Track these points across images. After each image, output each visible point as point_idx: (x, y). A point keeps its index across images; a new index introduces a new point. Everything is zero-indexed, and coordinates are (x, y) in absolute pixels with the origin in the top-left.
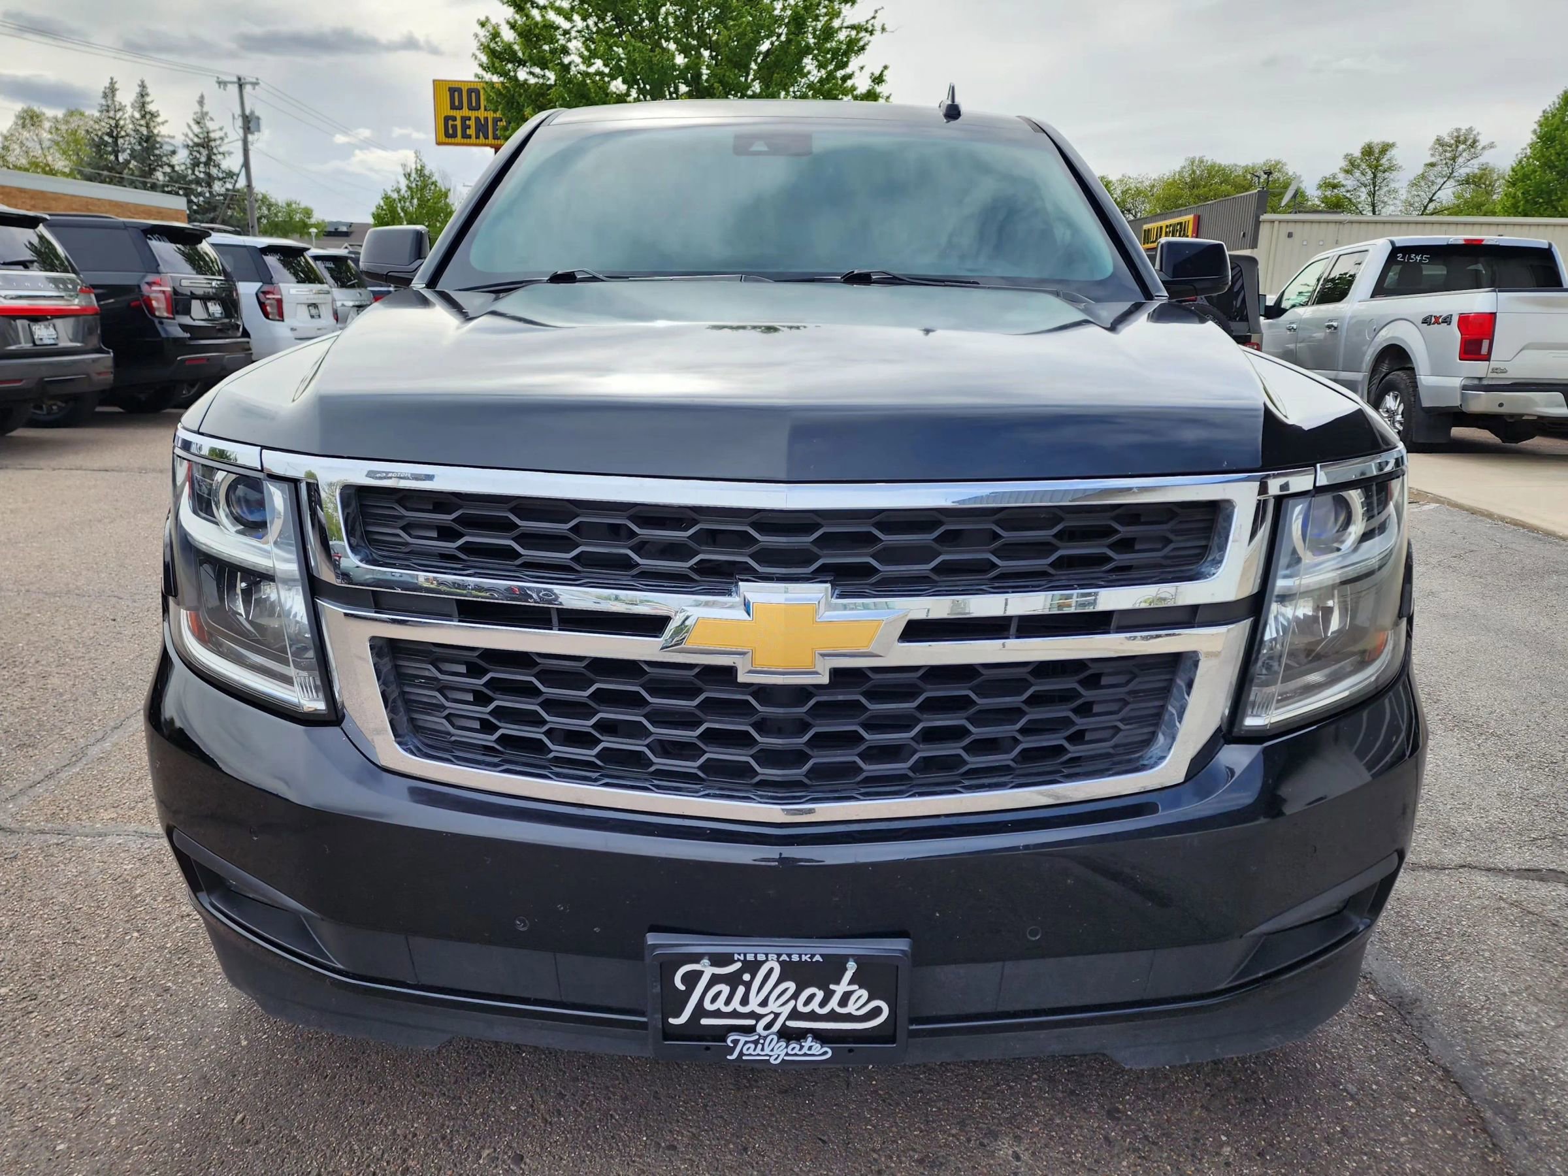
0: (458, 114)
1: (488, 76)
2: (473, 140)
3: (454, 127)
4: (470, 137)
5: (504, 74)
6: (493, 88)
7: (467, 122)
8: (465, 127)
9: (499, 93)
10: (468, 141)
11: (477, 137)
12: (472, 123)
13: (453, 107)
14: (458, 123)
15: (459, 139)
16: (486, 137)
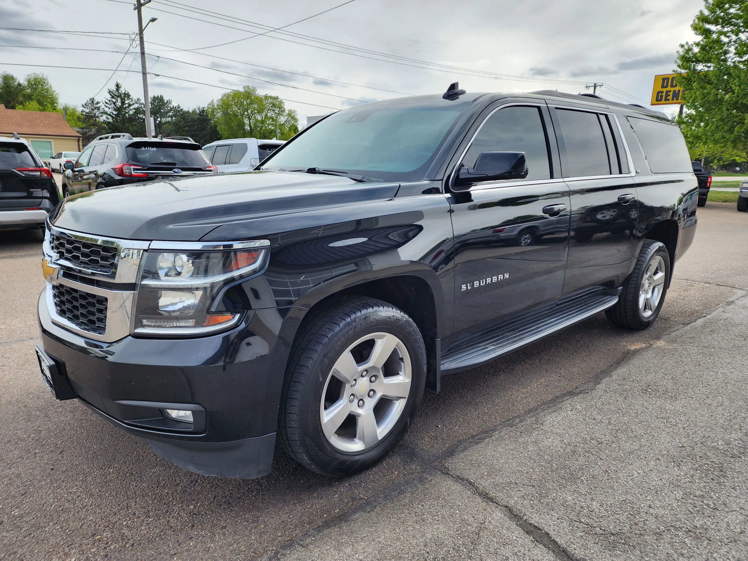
0: (665, 90)
1: (679, 70)
2: (670, 101)
3: (662, 96)
4: (669, 100)
5: (688, 68)
6: (681, 75)
7: (669, 93)
8: (667, 95)
9: (684, 78)
10: (668, 102)
11: (673, 100)
12: (671, 94)
13: (663, 87)
14: (664, 94)
15: (663, 101)
16: (677, 99)
